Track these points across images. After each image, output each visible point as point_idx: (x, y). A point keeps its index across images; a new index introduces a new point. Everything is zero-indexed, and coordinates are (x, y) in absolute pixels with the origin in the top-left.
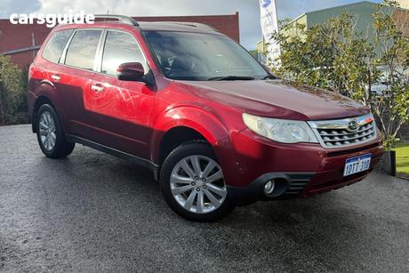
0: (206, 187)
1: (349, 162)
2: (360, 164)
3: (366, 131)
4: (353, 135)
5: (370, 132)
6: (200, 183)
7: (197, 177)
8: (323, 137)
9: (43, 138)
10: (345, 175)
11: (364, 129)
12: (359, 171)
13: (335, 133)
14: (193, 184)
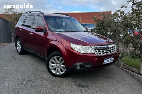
0: (60, 66)
1: (105, 59)
2: (110, 60)
3: (113, 50)
4: (108, 51)
5: (114, 50)
6: (58, 65)
7: (57, 63)
8: (96, 51)
9: (18, 48)
10: (104, 64)
11: (112, 49)
12: (109, 62)
13: (101, 50)
14: (56, 65)
